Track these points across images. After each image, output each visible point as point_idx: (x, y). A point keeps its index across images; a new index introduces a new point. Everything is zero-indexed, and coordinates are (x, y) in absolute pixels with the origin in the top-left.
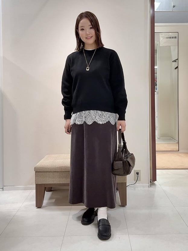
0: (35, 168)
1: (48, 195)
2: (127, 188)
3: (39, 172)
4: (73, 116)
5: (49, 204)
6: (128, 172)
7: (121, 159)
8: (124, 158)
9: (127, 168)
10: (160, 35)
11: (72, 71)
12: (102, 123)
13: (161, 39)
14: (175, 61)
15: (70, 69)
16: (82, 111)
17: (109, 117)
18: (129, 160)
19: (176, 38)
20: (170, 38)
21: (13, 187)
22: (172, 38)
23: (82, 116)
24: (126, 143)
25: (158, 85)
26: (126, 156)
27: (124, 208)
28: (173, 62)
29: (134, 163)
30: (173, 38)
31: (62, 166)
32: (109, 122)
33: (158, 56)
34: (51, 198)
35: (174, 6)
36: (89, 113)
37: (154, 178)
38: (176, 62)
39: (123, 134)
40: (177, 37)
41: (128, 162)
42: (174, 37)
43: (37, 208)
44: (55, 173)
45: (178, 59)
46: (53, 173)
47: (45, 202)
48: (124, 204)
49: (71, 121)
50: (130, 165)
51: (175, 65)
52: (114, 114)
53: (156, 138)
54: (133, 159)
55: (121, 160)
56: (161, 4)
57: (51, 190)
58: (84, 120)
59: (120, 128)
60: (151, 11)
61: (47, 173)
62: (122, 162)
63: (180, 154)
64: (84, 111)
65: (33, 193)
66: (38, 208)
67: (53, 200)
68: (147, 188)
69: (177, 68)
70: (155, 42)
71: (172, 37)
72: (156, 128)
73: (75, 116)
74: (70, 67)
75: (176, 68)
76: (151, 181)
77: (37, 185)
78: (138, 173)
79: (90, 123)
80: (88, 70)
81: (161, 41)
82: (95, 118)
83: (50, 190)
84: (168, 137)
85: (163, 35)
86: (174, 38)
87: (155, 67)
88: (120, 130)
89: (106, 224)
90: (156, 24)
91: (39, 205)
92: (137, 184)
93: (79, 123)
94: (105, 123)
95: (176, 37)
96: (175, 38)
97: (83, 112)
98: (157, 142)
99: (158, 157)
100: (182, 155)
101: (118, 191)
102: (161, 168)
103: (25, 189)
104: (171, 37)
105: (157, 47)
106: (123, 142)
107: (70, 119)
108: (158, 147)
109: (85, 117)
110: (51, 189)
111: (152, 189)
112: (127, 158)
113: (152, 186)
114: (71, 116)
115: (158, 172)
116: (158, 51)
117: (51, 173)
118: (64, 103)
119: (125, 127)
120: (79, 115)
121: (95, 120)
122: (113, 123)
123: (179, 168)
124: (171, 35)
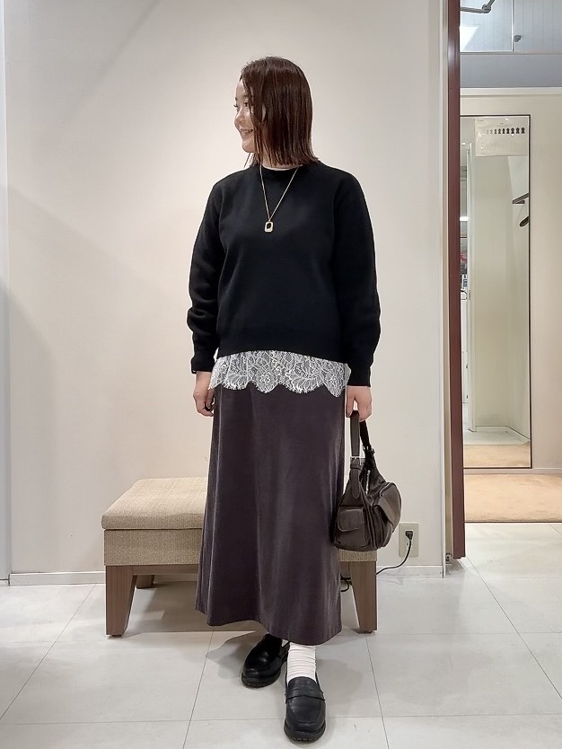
0: (105, 520)
1: (141, 598)
2: (378, 577)
3: (116, 530)
4: (220, 363)
5: (145, 627)
6: (381, 540)
7: (358, 503)
8: (369, 498)
9: (377, 526)
10: (478, 123)
11: (222, 229)
12: (301, 390)
13: (479, 135)
14: (520, 201)
15: (217, 223)
16: (245, 350)
17: (324, 374)
18: (382, 503)
19: (523, 132)
20: (506, 131)
21: (39, 574)
22: (513, 133)
23: (245, 367)
24: (373, 452)
25: (471, 270)
26: (375, 491)
27: (369, 637)
28: (514, 202)
29: (397, 512)
30: (515, 131)
31: (184, 512)
32: (323, 387)
33: (469, 186)
34: (151, 608)
35: (517, 38)
36: (266, 357)
37: (457, 548)
38: (523, 202)
39: (363, 426)
40: (527, 131)
41: (380, 509)
42: (518, 129)
43: (110, 638)
44: (163, 532)
45: (528, 195)
46: (159, 533)
47: (134, 619)
48: (367, 625)
49: (213, 379)
50: (385, 519)
51: (520, 212)
52: (339, 365)
53: (465, 431)
54: (395, 499)
55: (361, 506)
56: (477, 31)
57: (152, 584)
58: (249, 377)
59: (355, 408)
60: (451, 53)
61: (141, 533)
62: (361, 510)
63: (536, 478)
64: (252, 350)
65: (98, 592)
66: (114, 636)
67: (159, 615)
68: (437, 579)
69: (526, 221)
70: (462, 144)
71: (513, 129)
72: (464, 399)
73: (225, 363)
74: (218, 216)
75: (522, 224)
76: (450, 556)
77: (110, 570)
78: (409, 535)
79: (266, 386)
80: (270, 230)
81: (479, 141)
82: (283, 374)
83: (149, 583)
84: (501, 427)
85: (487, 121)
86: (518, 132)
87: (462, 219)
88: (355, 413)
89: (313, 693)
90: (463, 91)
91: (116, 628)
92: (407, 566)
93: (235, 386)
94: (312, 389)
95: (523, 129)
96: (520, 131)
97: (249, 353)
98: (467, 441)
99: (471, 485)
100: (541, 481)
101: (351, 587)
102: (480, 519)
103: (76, 581)
104: (508, 130)
105: (466, 159)
106: (366, 451)
107: (211, 371)
108: (470, 457)
109: (254, 370)
110: (153, 580)
111: (451, 580)
112: (377, 497)
113: (453, 572)
114: (213, 363)
115: (469, 529)
116: (470, 169)
117: (154, 533)
118: (193, 321)
119: (368, 405)
120: (235, 361)
121: (282, 382)
122: (336, 392)
123: (533, 518)
124: (509, 122)
